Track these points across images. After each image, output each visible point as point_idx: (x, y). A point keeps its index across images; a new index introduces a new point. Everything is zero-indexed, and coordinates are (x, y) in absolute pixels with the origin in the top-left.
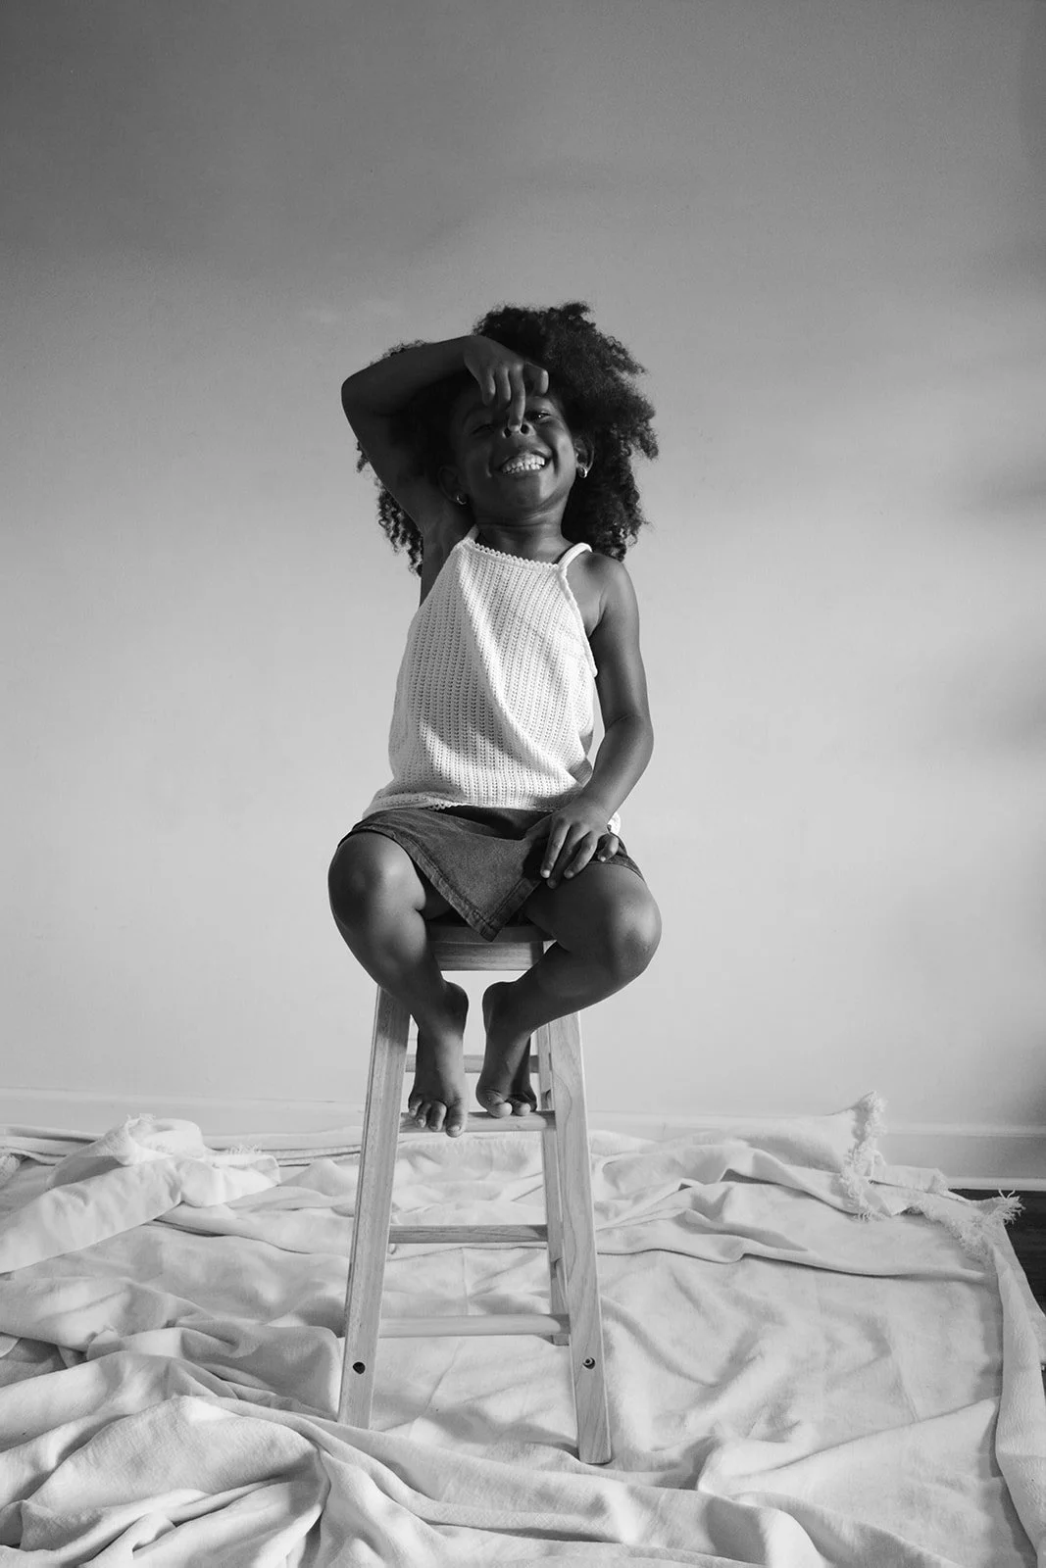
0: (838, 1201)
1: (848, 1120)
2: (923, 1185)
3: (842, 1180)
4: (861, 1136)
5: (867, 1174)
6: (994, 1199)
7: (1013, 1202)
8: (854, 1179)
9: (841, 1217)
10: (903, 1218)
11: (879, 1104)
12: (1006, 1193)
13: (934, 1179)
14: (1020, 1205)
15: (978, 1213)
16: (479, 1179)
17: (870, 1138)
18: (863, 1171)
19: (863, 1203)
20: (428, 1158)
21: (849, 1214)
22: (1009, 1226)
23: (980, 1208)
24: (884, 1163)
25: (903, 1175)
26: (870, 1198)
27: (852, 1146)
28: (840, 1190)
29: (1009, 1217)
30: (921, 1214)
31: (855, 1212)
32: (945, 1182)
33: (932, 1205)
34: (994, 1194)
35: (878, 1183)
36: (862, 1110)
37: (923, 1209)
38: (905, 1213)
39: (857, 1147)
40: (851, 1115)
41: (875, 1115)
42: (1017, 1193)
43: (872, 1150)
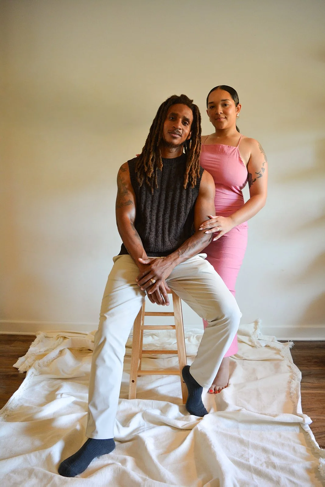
0: (250, 343)
1: (253, 325)
2: (271, 340)
3: (251, 339)
4: (256, 328)
5: (257, 337)
6: (287, 343)
7: (292, 343)
8: (254, 339)
9: (251, 347)
10: (265, 347)
11: (260, 321)
12: (290, 341)
13: (274, 338)
14: (293, 344)
15: (283, 346)
16: (167, 340)
17: (258, 329)
18: (256, 337)
19: (256, 344)
20: (156, 336)
21: (253, 346)
22: (290, 349)
23: (284, 345)
24: (262, 335)
25: (266, 338)
26: (258, 343)
27: (254, 331)
28: (251, 341)
29: (291, 347)
30: (269, 346)
31: (254, 346)
32: (276, 339)
33: (272, 345)
34: (287, 341)
35: (260, 340)
36: (256, 323)
37: (269, 345)
38: (265, 346)
39: (255, 331)
40: (254, 323)
41: (259, 324)
42: (293, 341)
43: (259, 331)
